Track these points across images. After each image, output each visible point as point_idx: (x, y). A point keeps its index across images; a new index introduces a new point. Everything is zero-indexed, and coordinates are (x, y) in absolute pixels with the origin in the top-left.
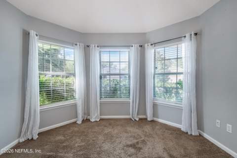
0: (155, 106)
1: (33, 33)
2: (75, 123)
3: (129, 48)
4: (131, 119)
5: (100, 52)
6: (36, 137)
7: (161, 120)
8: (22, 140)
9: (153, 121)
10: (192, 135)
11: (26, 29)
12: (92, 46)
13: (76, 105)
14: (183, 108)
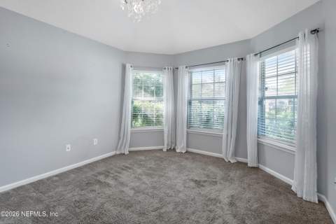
0: (259, 146)
1: (128, 66)
2: (162, 150)
3: (224, 64)
4: (223, 159)
5: (191, 73)
6: (127, 153)
7: (268, 170)
8: (118, 153)
9: (256, 169)
10: (302, 198)
11: (125, 63)
12: (180, 68)
13: (163, 132)
14: (296, 154)
